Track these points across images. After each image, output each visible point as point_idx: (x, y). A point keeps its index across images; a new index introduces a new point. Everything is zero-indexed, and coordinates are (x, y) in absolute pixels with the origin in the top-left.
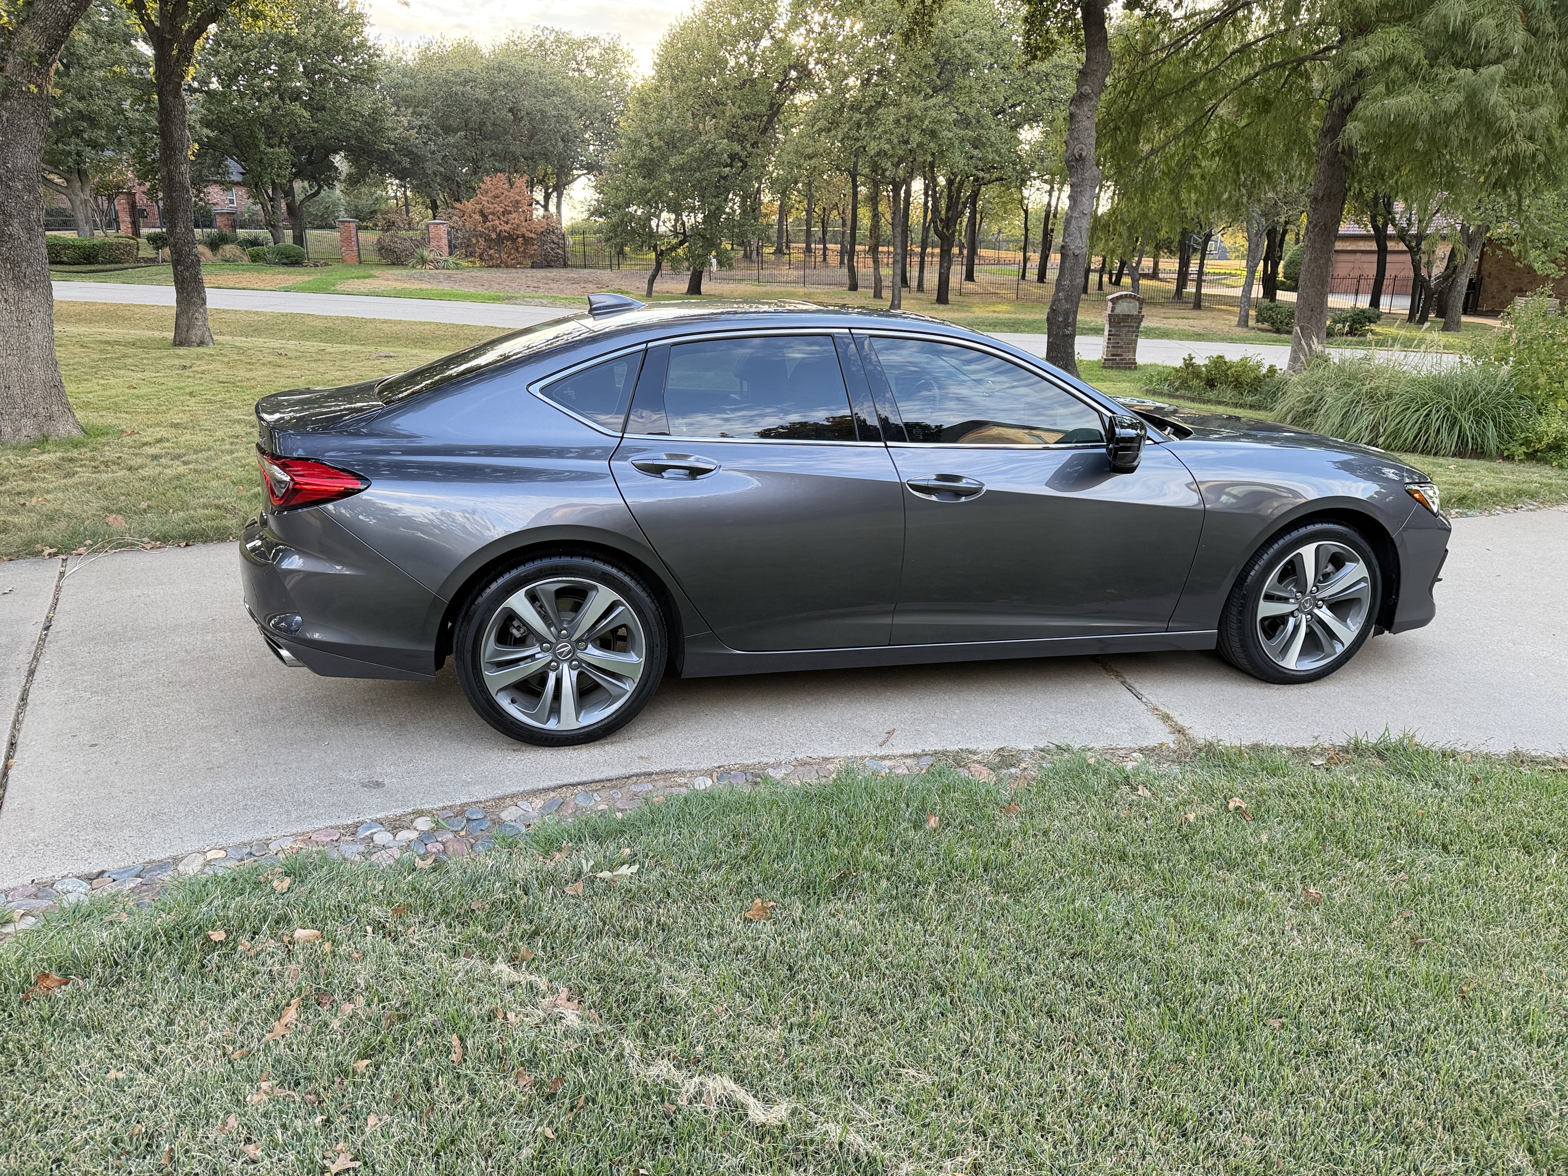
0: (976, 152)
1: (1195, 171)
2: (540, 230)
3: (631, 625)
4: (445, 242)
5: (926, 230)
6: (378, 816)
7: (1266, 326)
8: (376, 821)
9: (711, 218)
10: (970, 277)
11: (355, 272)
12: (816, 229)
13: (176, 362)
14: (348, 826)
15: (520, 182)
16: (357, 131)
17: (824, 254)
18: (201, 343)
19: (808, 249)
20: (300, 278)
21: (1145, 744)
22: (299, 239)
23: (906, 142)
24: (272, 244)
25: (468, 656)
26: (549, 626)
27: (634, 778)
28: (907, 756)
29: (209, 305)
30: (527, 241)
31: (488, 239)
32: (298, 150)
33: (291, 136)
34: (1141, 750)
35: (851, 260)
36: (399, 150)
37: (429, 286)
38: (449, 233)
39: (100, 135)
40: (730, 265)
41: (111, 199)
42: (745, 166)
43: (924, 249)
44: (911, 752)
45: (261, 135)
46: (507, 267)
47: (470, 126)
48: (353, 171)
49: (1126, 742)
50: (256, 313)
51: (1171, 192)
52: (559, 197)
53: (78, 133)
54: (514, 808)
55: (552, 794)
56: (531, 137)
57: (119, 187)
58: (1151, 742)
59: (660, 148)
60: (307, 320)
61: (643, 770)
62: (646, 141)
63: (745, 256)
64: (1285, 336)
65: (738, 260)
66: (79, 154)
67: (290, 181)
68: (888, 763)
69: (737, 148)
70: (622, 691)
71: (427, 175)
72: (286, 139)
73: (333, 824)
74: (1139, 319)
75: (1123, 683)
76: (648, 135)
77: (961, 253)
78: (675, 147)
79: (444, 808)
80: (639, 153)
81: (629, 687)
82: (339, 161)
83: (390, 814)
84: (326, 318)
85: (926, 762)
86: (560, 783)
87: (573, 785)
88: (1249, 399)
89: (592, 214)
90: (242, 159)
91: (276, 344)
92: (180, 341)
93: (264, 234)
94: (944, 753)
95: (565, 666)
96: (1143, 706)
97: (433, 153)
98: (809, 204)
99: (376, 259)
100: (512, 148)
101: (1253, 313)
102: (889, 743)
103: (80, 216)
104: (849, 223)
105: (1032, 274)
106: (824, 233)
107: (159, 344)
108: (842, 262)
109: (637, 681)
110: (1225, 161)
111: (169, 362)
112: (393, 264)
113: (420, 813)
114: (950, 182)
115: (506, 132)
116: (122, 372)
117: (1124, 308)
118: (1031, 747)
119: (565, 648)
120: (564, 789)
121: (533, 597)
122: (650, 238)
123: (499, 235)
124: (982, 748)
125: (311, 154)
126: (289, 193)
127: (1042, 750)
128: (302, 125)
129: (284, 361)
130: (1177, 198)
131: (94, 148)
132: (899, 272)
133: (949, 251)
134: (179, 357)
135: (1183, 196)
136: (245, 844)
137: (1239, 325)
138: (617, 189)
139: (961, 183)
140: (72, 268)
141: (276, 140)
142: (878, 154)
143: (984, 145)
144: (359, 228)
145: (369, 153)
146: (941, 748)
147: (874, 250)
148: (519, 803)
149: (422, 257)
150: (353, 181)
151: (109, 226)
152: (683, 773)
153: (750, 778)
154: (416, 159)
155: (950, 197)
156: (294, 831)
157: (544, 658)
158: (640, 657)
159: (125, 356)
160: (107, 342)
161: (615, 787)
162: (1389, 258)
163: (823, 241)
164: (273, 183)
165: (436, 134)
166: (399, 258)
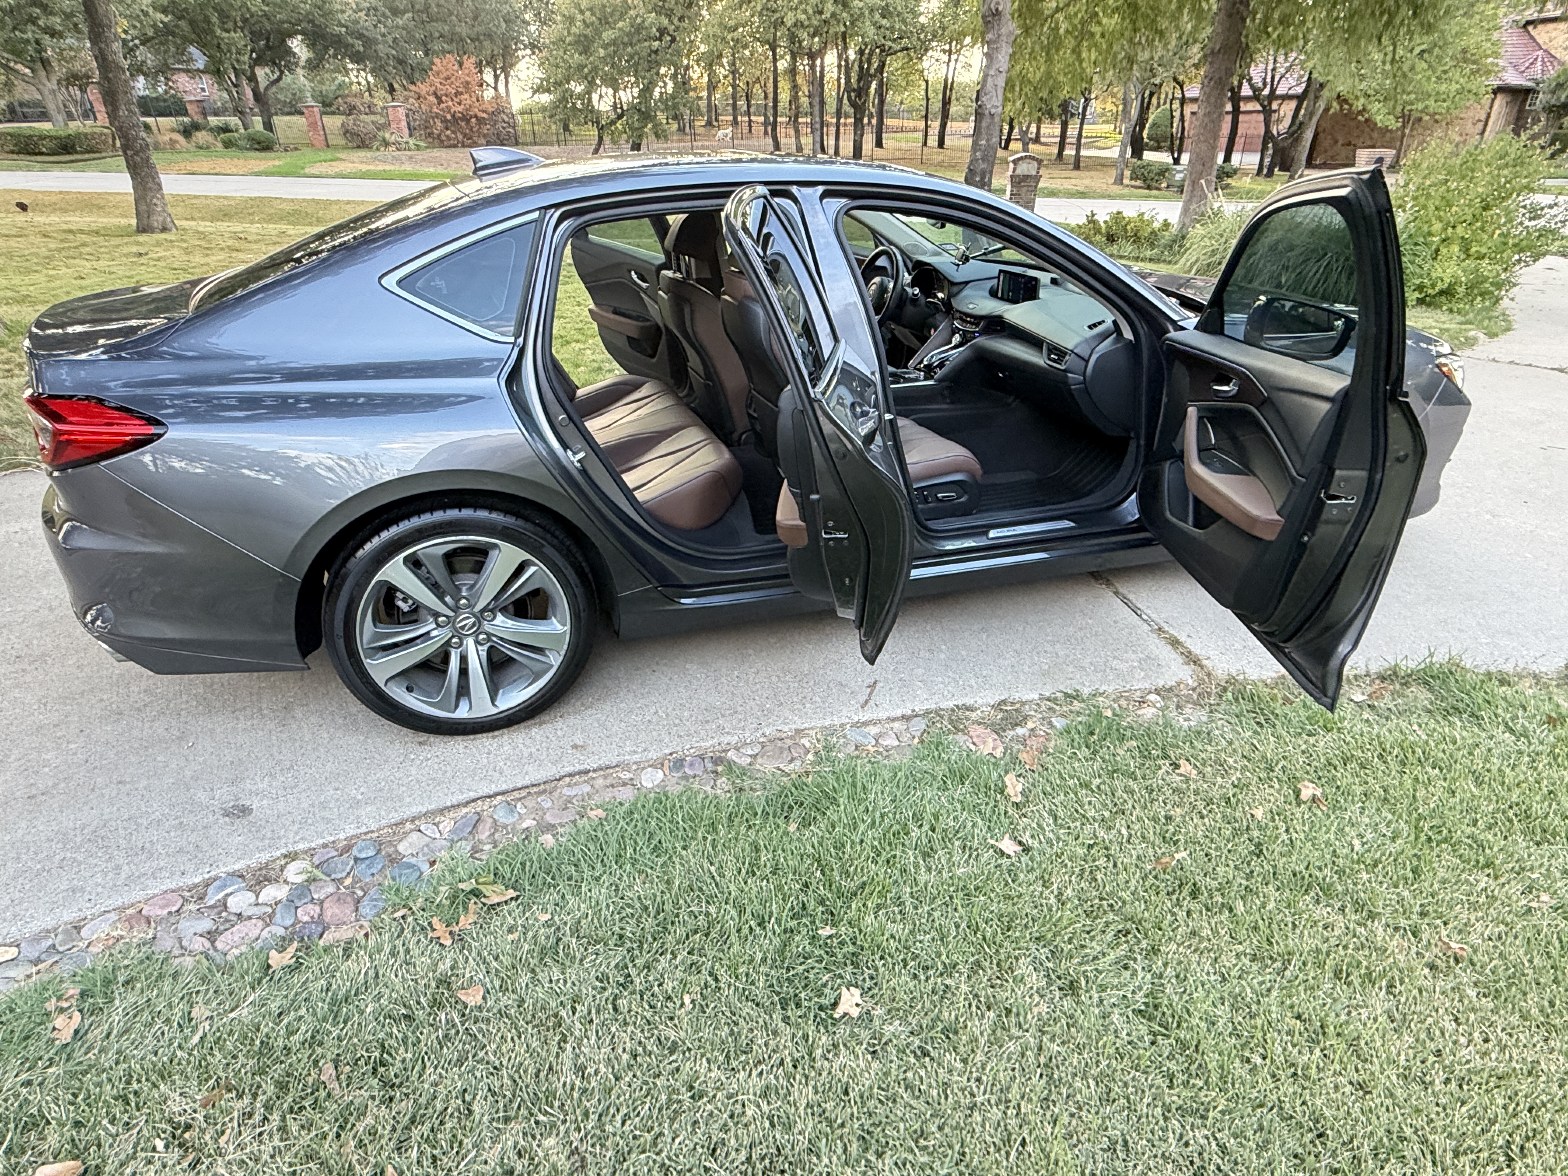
0: (884, 22)
1: (1096, 29)
2: (491, 110)
3: (549, 588)
4: (404, 124)
5: (840, 100)
6: (236, 867)
7: (1139, 183)
8: (232, 874)
9: (647, 92)
10: (879, 144)
11: (322, 155)
12: (742, 103)
13: (134, 249)
14: (196, 886)
15: (469, 63)
16: (308, 14)
17: (750, 126)
18: (164, 229)
19: (735, 123)
20: (270, 163)
21: (1161, 683)
22: (268, 126)
23: (821, 13)
24: (242, 131)
25: (341, 644)
26: (441, 598)
27: (567, 779)
28: (894, 720)
29: (166, 190)
30: (480, 121)
31: (444, 121)
32: (255, 36)
33: (245, 20)
34: (1157, 692)
35: (774, 129)
36: (351, 34)
37: (392, 168)
38: (407, 116)
39: (56, 21)
40: (665, 137)
41: (83, 90)
42: (673, 40)
43: (838, 119)
44: (899, 713)
45: (215, 19)
46: (463, 146)
47: (417, 7)
48: (312, 55)
49: (1140, 683)
50: (225, 198)
51: (1073, 51)
52: (506, 78)
53: (33, 21)
54: (415, 835)
55: (465, 810)
56: (475, 18)
57: (89, 77)
58: (1167, 680)
59: (592, 24)
60: (274, 203)
61: (578, 767)
62: (579, 17)
63: (679, 129)
64: (1154, 192)
65: (672, 134)
66: (37, 42)
67: (252, 68)
68: (873, 730)
69: (665, 22)
70: (545, 666)
71: (381, 59)
72: (240, 24)
73: (173, 886)
74: (1037, 178)
75: (1116, 593)
76: (582, 12)
77: (869, 122)
78: (607, 23)
79: (325, 846)
80: (574, 30)
81: (555, 660)
82: (296, 44)
83: (253, 863)
84: (292, 200)
85: (918, 725)
86: (473, 795)
87: (490, 797)
88: (1148, 253)
89: (534, 92)
90: (203, 46)
91: (238, 227)
92: (142, 229)
93: (234, 121)
94: (938, 712)
95: (470, 642)
96: (1146, 627)
97: (384, 35)
98: (734, 79)
99: (343, 142)
100: (458, 30)
101: (1127, 173)
102: (871, 703)
103: (51, 106)
104: (771, 96)
105: (933, 141)
106: (749, 106)
107: (122, 232)
108: (766, 133)
109: (563, 653)
110: (1123, 19)
111: (126, 250)
112: (359, 147)
113: (291, 857)
114: (861, 52)
115: (451, 14)
116: (76, 261)
117: (1024, 168)
118: (1036, 697)
119: (466, 620)
120: (480, 802)
121: (414, 563)
122: (591, 115)
123: (453, 116)
124: (980, 701)
125: (268, 39)
126: (253, 79)
127: (1048, 699)
128: (253, 9)
129: (242, 245)
130: (1079, 55)
131: (52, 36)
132: (818, 139)
133: (861, 120)
134: (138, 244)
135: (1084, 55)
136: (48, 931)
137: (1115, 183)
138: (557, 66)
139: (871, 54)
140: (52, 159)
141: (230, 25)
142: (795, 25)
143: (891, 13)
144: (323, 113)
145: (323, 37)
146: (933, 706)
147: (794, 120)
148: (422, 828)
149: (384, 140)
150: (313, 66)
151: (86, 116)
152: (626, 767)
153: (710, 766)
154: (368, 42)
155: (861, 67)
156: (119, 903)
157: (440, 635)
158: (564, 625)
159: (84, 245)
160: (70, 231)
161: (545, 791)
162: (1242, 118)
163: (748, 113)
164: (234, 69)
165: (384, 15)
166: (363, 142)
